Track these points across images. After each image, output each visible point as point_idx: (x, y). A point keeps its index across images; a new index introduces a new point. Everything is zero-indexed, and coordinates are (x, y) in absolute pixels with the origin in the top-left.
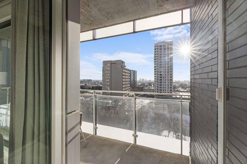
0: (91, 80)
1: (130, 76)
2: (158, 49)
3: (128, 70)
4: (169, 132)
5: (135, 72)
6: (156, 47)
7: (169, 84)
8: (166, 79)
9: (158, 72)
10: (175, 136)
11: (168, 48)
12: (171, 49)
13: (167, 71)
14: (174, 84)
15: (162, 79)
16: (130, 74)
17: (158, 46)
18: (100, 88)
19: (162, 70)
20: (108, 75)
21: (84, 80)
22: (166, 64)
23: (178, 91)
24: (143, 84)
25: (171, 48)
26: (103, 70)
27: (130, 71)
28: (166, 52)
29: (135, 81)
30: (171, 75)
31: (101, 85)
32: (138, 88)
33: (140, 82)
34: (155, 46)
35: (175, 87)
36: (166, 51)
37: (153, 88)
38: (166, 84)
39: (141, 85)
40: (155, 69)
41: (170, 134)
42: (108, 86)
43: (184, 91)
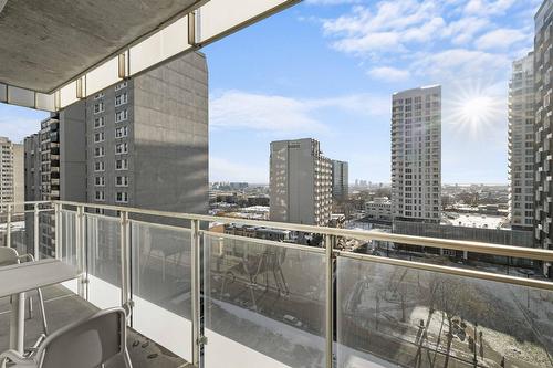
0: (246, 185)
1: (332, 175)
2: (401, 108)
3: (328, 161)
4: (431, 312)
5: (343, 166)
6: (398, 104)
7: (431, 193)
8: (423, 180)
9: (401, 164)
10: (446, 322)
11: (428, 105)
12: (437, 105)
13: (424, 160)
14: (444, 193)
15: (413, 180)
16: (332, 169)
17: (401, 101)
18: (264, 202)
19: (412, 158)
20: (283, 172)
21: (232, 184)
22: (423, 145)
23: (454, 210)
24: (364, 194)
25: (435, 103)
26: (271, 163)
27: (332, 162)
28: (423, 116)
29: (343, 186)
30: (437, 170)
31: (267, 196)
32: (352, 202)
33: (356, 188)
34: (394, 103)
35: (446, 201)
36: (423, 113)
37: (388, 203)
38: (424, 192)
39: (360, 195)
40: (393, 158)
41: (433, 316)
42: (282, 197)
43: (470, 212)
